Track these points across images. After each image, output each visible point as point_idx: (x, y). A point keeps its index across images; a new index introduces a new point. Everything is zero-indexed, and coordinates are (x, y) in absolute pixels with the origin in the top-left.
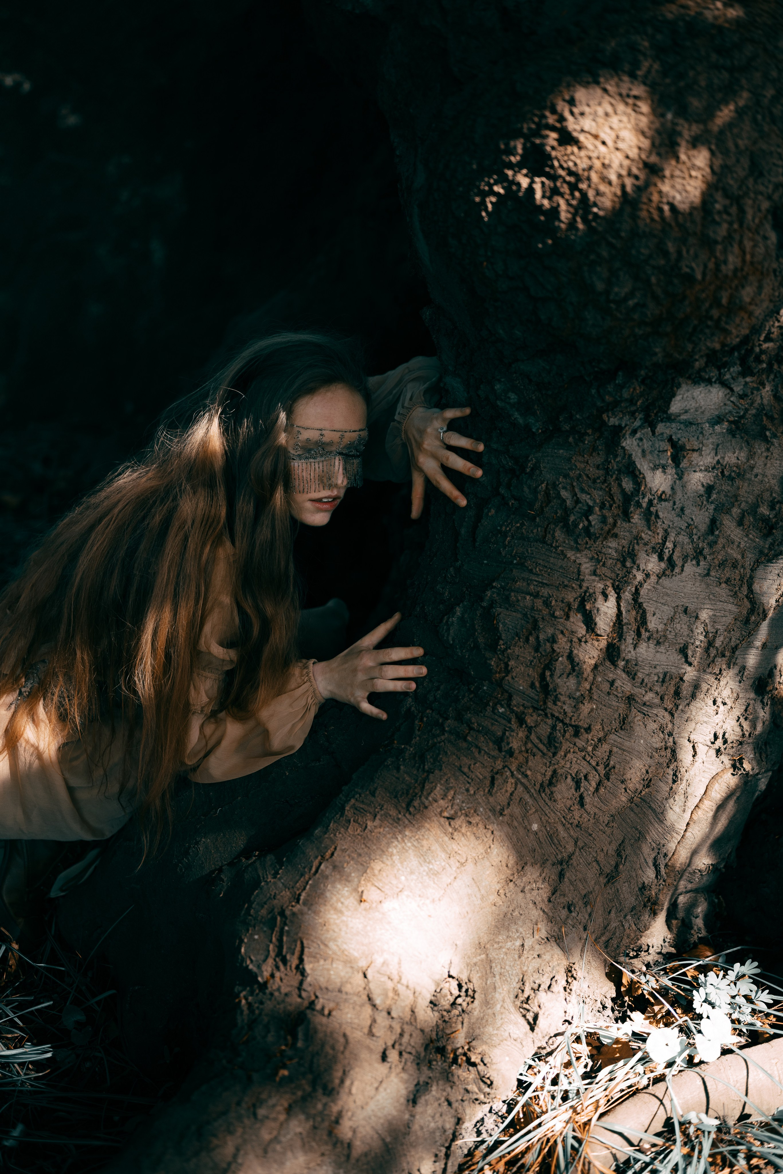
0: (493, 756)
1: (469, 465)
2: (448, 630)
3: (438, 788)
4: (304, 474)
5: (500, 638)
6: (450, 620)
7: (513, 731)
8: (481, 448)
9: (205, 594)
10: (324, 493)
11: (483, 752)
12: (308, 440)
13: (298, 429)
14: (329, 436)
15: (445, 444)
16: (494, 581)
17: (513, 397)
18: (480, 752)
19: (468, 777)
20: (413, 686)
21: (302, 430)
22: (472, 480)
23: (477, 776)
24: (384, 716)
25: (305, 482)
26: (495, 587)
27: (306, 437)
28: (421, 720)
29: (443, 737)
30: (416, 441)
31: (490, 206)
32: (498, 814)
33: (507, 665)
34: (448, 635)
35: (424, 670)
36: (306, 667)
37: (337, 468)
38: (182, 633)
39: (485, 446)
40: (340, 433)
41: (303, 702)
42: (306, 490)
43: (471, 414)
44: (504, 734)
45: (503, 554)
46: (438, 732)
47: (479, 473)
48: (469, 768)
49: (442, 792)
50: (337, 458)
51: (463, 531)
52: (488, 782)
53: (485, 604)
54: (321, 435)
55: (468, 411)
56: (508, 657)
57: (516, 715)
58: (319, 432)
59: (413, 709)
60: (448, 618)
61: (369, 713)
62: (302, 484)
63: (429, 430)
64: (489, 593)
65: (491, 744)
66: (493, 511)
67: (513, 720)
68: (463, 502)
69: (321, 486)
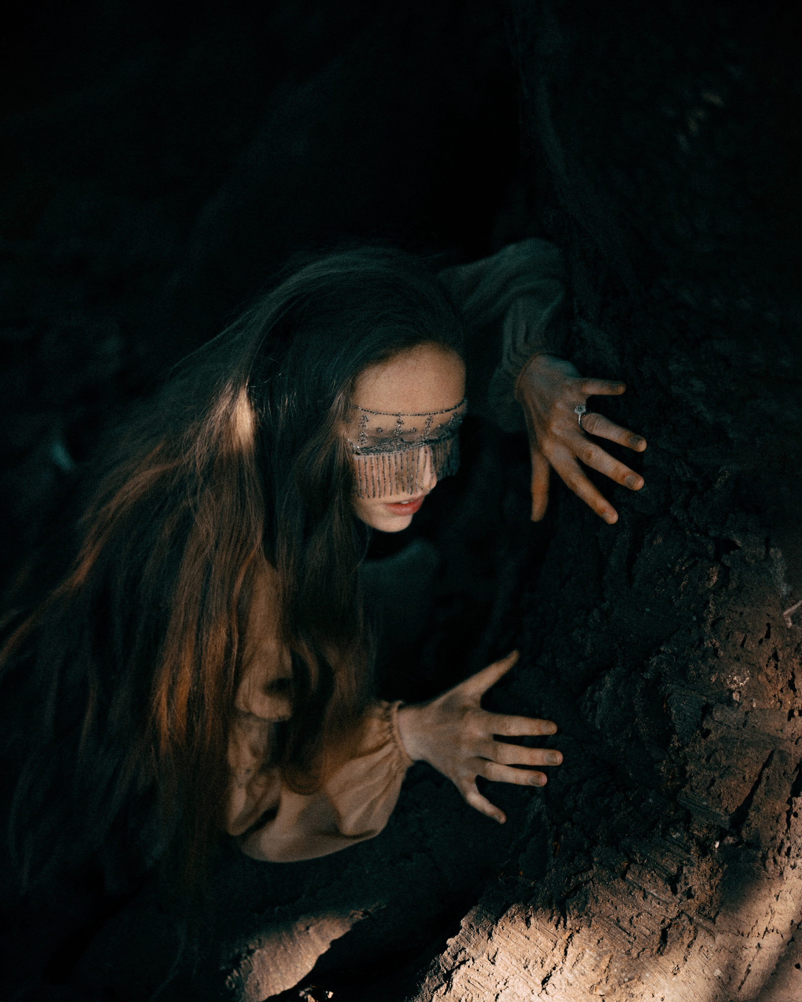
0: (664, 902)
1: (624, 469)
2: (594, 708)
3: (586, 956)
4: (375, 472)
5: (672, 730)
6: (597, 694)
7: (692, 865)
8: (642, 446)
9: (240, 641)
10: (404, 496)
11: (650, 897)
12: (379, 430)
13: (363, 413)
14: (409, 423)
15: (583, 429)
16: (661, 645)
17: (698, 385)
18: (645, 897)
19: (629, 934)
20: (544, 780)
21: (369, 416)
22: (628, 491)
23: (641, 932)
24: (502, 819)
25: (376, 483)
26: (663, 652)
27: (376, 426)
28: (557, 838)
29: (590, 874)
30: (539, 415)
31: (693, 127)
32: (670, 975)
33: (683, 772)
34: (594, 717)
35: (559, 758)
36: (387, 718)
37: (421, 463)
38: (209, 694)
39: (648, 443)
40: (428, 416)
41: (385, 771)
42: (377, 493)
43: (625, 393)
44: (680, 869)
45: (677, 604)
46: (583, 862)
47: (639, 484)
48: (631, 922)
49: (592, 961)
50: (422, 449)
51: (613, 561)
52: (656, 939)
53: (648, 676)
54: (399, 422)
55: (621, 390)
56: (685, 758)
57: (697, 840)
58: (395, 419)
59: (544, 817)
60: (594, 691)
61: (479, 809)
62: (371, 488)
63: (560, 405)
64: (654, 660)
65: (660, 883)
66: (659, 540)
67: (694, 849)
68: (612, 517)
69: (400, 486)
